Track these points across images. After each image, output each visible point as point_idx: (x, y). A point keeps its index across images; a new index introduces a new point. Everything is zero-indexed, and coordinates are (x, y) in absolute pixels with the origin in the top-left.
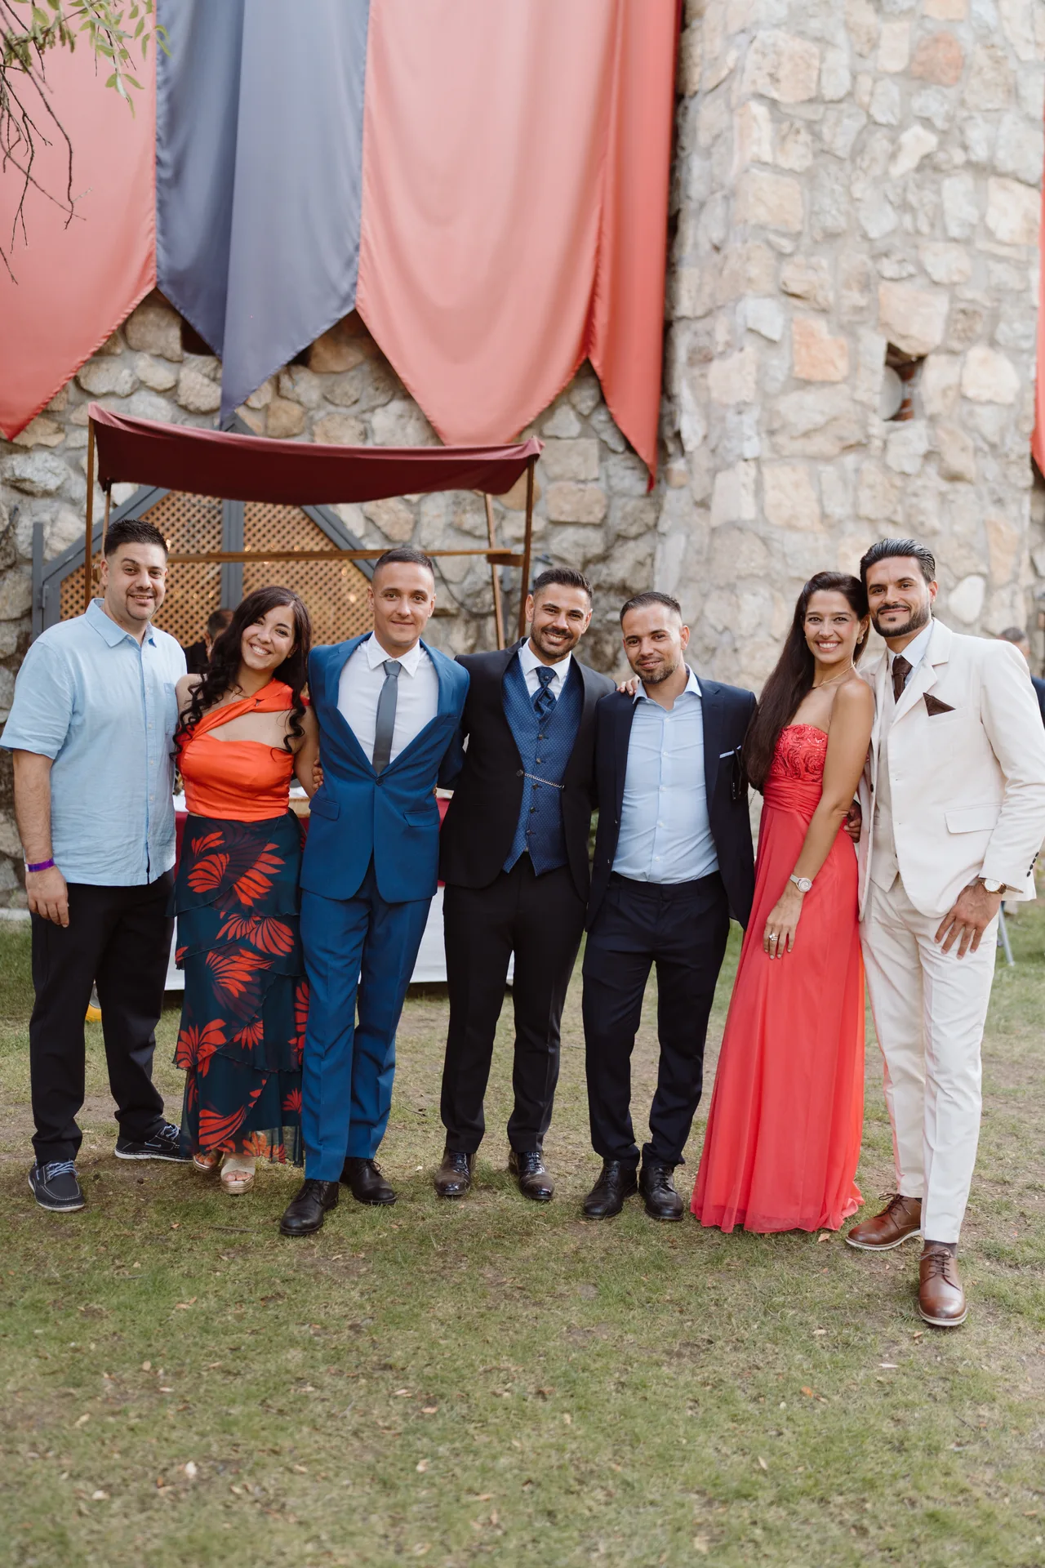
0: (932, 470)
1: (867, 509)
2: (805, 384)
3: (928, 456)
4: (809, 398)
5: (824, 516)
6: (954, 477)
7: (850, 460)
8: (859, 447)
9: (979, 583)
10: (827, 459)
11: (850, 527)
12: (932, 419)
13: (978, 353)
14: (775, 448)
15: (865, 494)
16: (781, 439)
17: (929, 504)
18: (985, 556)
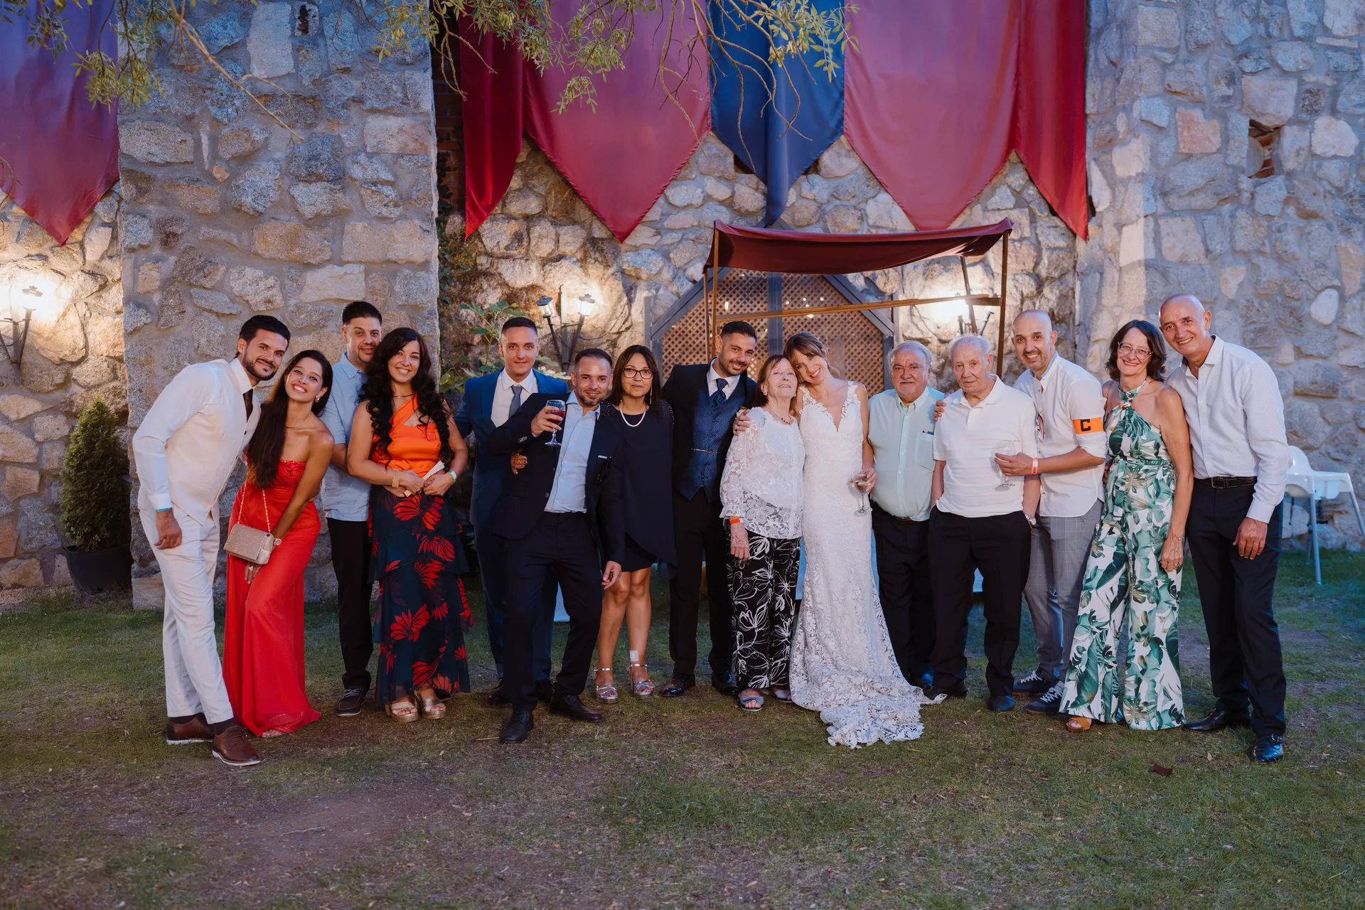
0: (1291, 210)
1: (1242, 244)
2: (1189, 157)
3: (1286, 202)
4: (1192, 167)
5: (1208, 251)
6: (1309, 216)
7: (1227, 208)
8: (1233, 198)
9: (1334, 293)
10: (1208, 211)
11: (1229, 259)
12: (1290, 175)
13: (1322, 121)
14: (1166, 206)
15: (1239, 235)
16: (1173, 199)
17: (1290, 237)
18: (1337, 274)
